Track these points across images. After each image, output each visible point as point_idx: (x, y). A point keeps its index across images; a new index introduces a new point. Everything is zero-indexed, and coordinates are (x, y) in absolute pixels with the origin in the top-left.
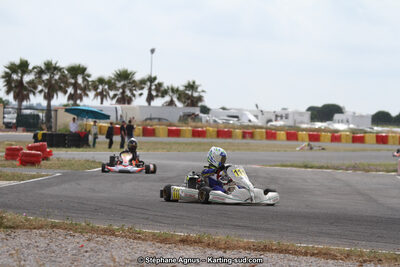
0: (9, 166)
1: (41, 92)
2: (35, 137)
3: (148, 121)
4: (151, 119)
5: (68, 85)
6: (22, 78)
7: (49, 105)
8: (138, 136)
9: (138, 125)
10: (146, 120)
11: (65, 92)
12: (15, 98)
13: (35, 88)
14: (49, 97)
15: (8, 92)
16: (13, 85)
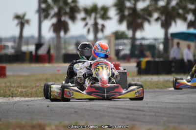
1: (157, 20)
5: (187, 11)
6: (135, 4)
7: (166, 34)
11: (185, 19)
12: (129, 27)
13: (150, 15)
14: (166, 25)
15: (121, 21)
16: (126, 13)
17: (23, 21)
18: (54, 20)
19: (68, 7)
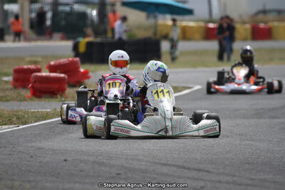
0: (13, 99)
2: (76, 47)
3: (261, 17)
4: (264, 12)
8: (245, 39)
9: (244, 23)
10: (258, 13)
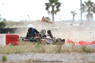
17: (74, 14)
18: (87, 13)
19: (93, 7)
